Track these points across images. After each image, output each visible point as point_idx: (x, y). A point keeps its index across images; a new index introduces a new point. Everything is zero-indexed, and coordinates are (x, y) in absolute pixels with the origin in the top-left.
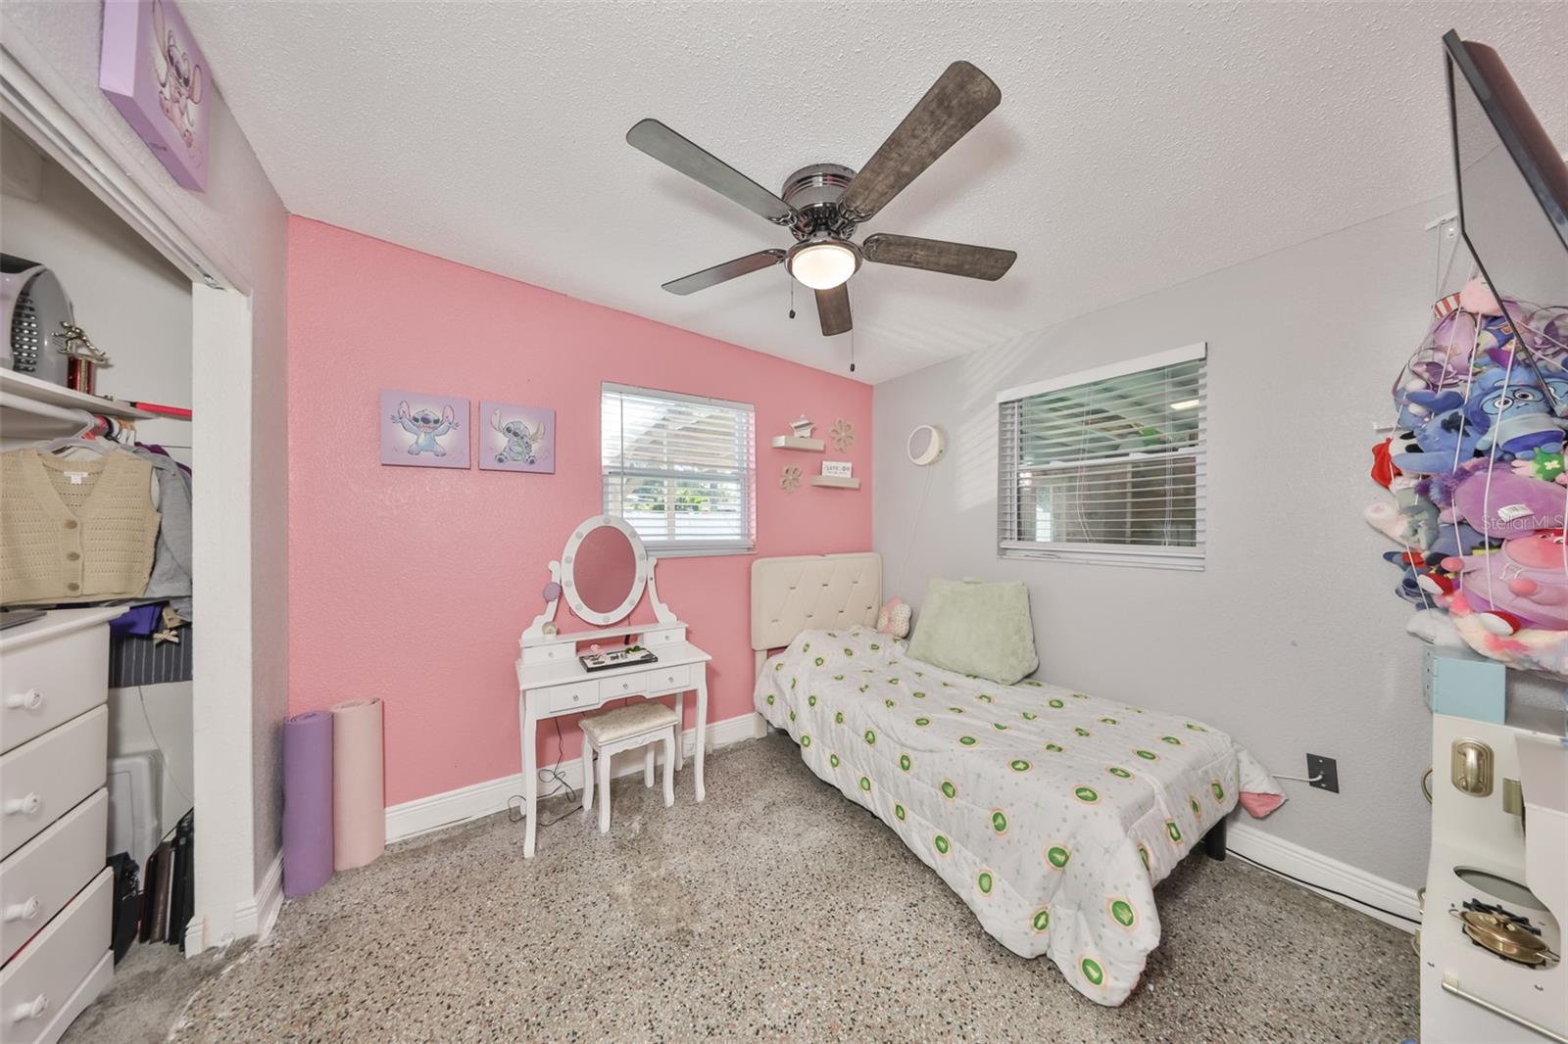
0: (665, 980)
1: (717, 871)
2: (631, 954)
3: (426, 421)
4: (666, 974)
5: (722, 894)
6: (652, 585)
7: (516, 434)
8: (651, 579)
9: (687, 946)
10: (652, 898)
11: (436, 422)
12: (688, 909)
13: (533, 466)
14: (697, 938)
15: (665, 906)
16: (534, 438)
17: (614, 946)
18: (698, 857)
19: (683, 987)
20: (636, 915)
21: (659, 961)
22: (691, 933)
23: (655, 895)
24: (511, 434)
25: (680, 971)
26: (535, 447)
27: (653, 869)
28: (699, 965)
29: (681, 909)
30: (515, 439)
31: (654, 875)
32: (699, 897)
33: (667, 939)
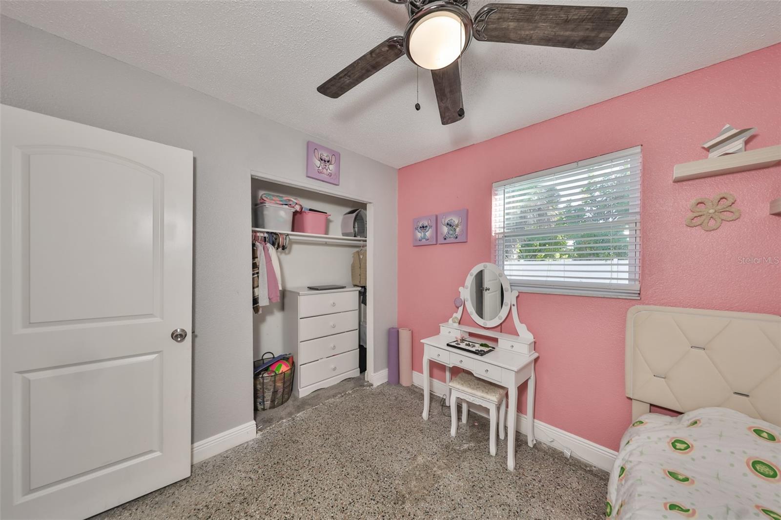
0: (374, 500)
1: (453, 503)
2: (386, 479)
3: (423, 227)
4: (377, 499)
5: (436, 512)
6: (514, 309)
7: (450, 225)
8: (514, 305)
9: (395, 504)
10: (420, 475)
11: (426, 227)
12: (417, 495)
13: (457, 239)
14: (401, 507)
15: (417, 483)
16: (457, 226)
17: (388, 470)
18: (459, 486)
19: (371, 510)
20: (407, 471)
21: (384, 493)
22: (404, 503)
23: (422, 475)
24: (449, 226)
25: (379, 505)
26: (458, 230)
27: (439, 467)
28: (384, 515)
29: (418, 492)
30: (450, 228)
31: (435, 469)
32: (428, 499)
33: (397, 492)
